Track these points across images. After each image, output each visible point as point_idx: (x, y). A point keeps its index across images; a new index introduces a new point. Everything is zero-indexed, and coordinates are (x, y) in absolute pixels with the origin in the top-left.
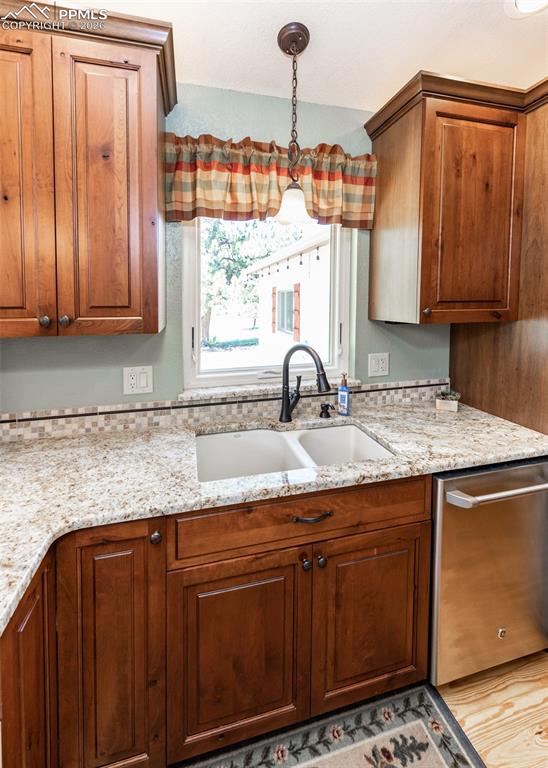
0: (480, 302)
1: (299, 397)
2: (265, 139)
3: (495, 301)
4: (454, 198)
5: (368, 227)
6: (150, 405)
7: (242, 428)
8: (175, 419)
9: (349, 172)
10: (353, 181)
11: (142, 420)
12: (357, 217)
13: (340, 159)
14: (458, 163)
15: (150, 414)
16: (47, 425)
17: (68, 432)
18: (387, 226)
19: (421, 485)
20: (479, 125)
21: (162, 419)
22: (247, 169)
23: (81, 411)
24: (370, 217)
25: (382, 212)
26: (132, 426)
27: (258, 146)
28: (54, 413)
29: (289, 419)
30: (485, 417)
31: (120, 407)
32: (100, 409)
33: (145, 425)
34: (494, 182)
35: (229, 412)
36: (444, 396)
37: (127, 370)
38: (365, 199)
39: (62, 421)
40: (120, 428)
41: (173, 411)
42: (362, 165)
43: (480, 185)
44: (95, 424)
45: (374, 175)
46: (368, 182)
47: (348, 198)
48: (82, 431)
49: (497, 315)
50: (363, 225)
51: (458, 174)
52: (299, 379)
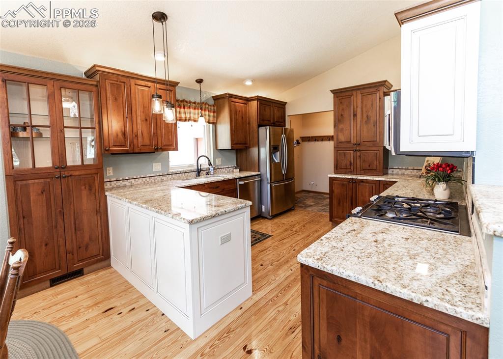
0: (243, 144)
1: (201, 170)
2: (193, 101)
3: (246, 144)
4: (236, 120)
5: (215, 124)
6: (161, 174)
7: (187, 179)
8: (168, 178)
9: (209, 109)
10: (211, 112)
11: (159, 179)
12: (211, 121)
13: (207, 106)
14: (236, 113)
15: (161, 177)
16: (133, 181)
17: (139, 183)
18: (220, 124)
19: (234, 180)
20: (240, 104)
21: (164, 178)
22: (184, 108)
23: (142, 176)
24: (215, 122)
25: (219, 120)
26: (156, 180)
27: (186, 102)
28: (135, 177)
29: (199, 176)
30: (245, 172)
31: (153, 175)
32: (147, 176)
33: (160, 180)
34: (244, 117)
35: (182, 176)
36: (236, 168)
37: (154, 164)
38: (214, 117)
39: (137, 180)
40: (153, 181)
41: (167, 176)
42: (213, 108)
43: (241, 118)
44: (146, 180)
45: (216, 110)
46: (214, 112)
47: (209, 116)
48: (143, 182)
49: (246, 147)
50: (213, 123)
51: (237, 115)
52: (201, 165)
